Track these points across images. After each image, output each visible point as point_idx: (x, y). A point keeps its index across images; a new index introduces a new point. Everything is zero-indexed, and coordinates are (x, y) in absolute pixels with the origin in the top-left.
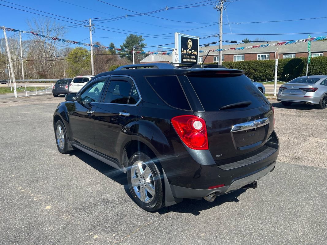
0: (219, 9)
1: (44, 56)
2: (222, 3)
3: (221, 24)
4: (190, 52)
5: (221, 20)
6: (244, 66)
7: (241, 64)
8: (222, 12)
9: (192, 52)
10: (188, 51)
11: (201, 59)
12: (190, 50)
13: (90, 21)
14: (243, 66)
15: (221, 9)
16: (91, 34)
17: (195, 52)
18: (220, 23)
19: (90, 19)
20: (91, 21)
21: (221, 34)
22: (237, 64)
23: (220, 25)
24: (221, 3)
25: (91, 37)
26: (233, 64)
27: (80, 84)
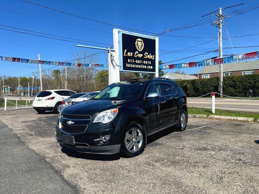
0: (218, 25)
1: (82, 77)
2: (221, 19)
3: (221, 39)
4: (140, 55)
5: (220, 35)
6: (249, 79)
7: (245, 78)
8: (221, 27)
9: (144, 56)
10: (137, 54)
11: (209, 76)
12: (140, 53)
14: (247, 79)
15: (220, 24)
17: (150, 57)
18: (219, 38)
21: (221, 48)
22: (240, 78)
23: (219, 39)
24: (219, 20)
26: (236, 78)
27: (41, 98)
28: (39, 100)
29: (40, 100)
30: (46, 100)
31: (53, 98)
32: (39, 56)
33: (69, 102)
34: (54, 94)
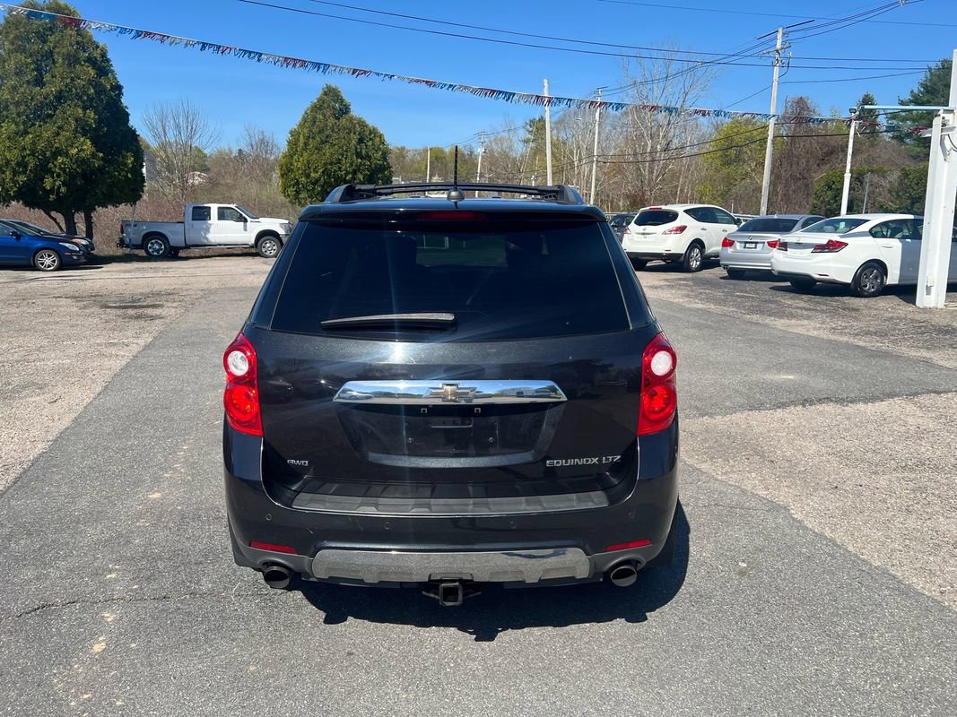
1: (649, 150)
13: (779, 35)
16: (776, 76)
19: (780, 30)
20: (784, 34)
25: (775, 84)
27: (649, 228)
28: (643, 234)
29: (649, 234)
30: (665, 233)
31: (682, 229)
32: (546, 84)
33: (746, 243)
34: (683, 219)
